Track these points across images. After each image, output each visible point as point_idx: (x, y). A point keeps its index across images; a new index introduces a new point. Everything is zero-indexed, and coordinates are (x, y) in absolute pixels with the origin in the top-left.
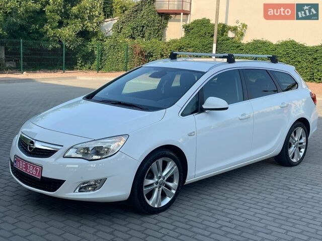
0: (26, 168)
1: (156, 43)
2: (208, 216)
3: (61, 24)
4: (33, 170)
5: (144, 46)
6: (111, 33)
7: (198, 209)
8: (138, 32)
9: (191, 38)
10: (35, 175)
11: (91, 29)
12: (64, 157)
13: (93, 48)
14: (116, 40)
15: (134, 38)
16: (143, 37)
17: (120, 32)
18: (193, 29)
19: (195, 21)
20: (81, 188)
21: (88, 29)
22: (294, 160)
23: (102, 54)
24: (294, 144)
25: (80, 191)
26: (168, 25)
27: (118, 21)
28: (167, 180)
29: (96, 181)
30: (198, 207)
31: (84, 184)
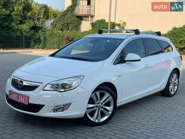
0: (18, 98)
1: (75, 33)
2: (132, 126)
3: (21, 23)
4: (23, 99)
5: (69, 35)
6: (50, 28)
7: (125, 122)
8: (66, 27)
9: (95, 30)
10: (24, 102)
11: (39, 25)
12: (43, 90)
13: (40, 36)
14: (53, 32)
15: (63, 30)
16: (68, 30)
17: (55, 27)
18: (96, 25)
19: (97, 20)
20: (54, 110)
21: (37, 25)
22: (172, 93)
23: (45, 39)
24: (172, 84)
25: (53, 112)
26: (82, 23)
27: (54, 21)
28: (104, 105)
29: (64, 105)
30: (125, 121)
31: (56, 107)
